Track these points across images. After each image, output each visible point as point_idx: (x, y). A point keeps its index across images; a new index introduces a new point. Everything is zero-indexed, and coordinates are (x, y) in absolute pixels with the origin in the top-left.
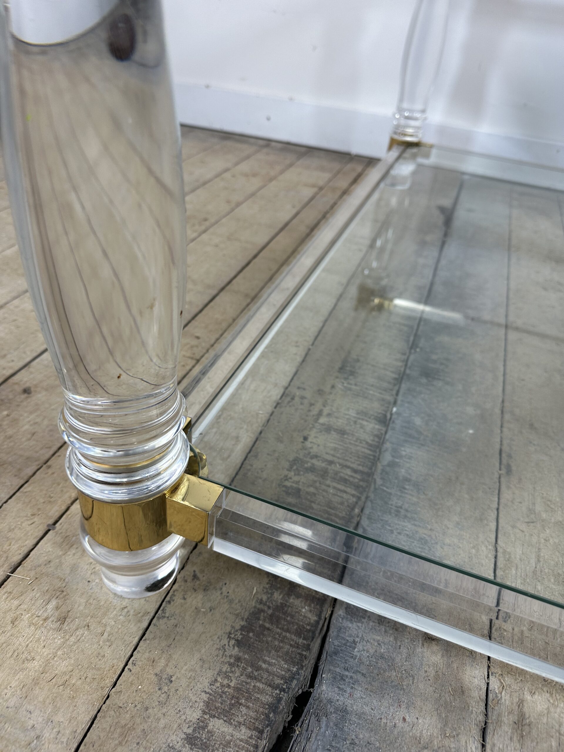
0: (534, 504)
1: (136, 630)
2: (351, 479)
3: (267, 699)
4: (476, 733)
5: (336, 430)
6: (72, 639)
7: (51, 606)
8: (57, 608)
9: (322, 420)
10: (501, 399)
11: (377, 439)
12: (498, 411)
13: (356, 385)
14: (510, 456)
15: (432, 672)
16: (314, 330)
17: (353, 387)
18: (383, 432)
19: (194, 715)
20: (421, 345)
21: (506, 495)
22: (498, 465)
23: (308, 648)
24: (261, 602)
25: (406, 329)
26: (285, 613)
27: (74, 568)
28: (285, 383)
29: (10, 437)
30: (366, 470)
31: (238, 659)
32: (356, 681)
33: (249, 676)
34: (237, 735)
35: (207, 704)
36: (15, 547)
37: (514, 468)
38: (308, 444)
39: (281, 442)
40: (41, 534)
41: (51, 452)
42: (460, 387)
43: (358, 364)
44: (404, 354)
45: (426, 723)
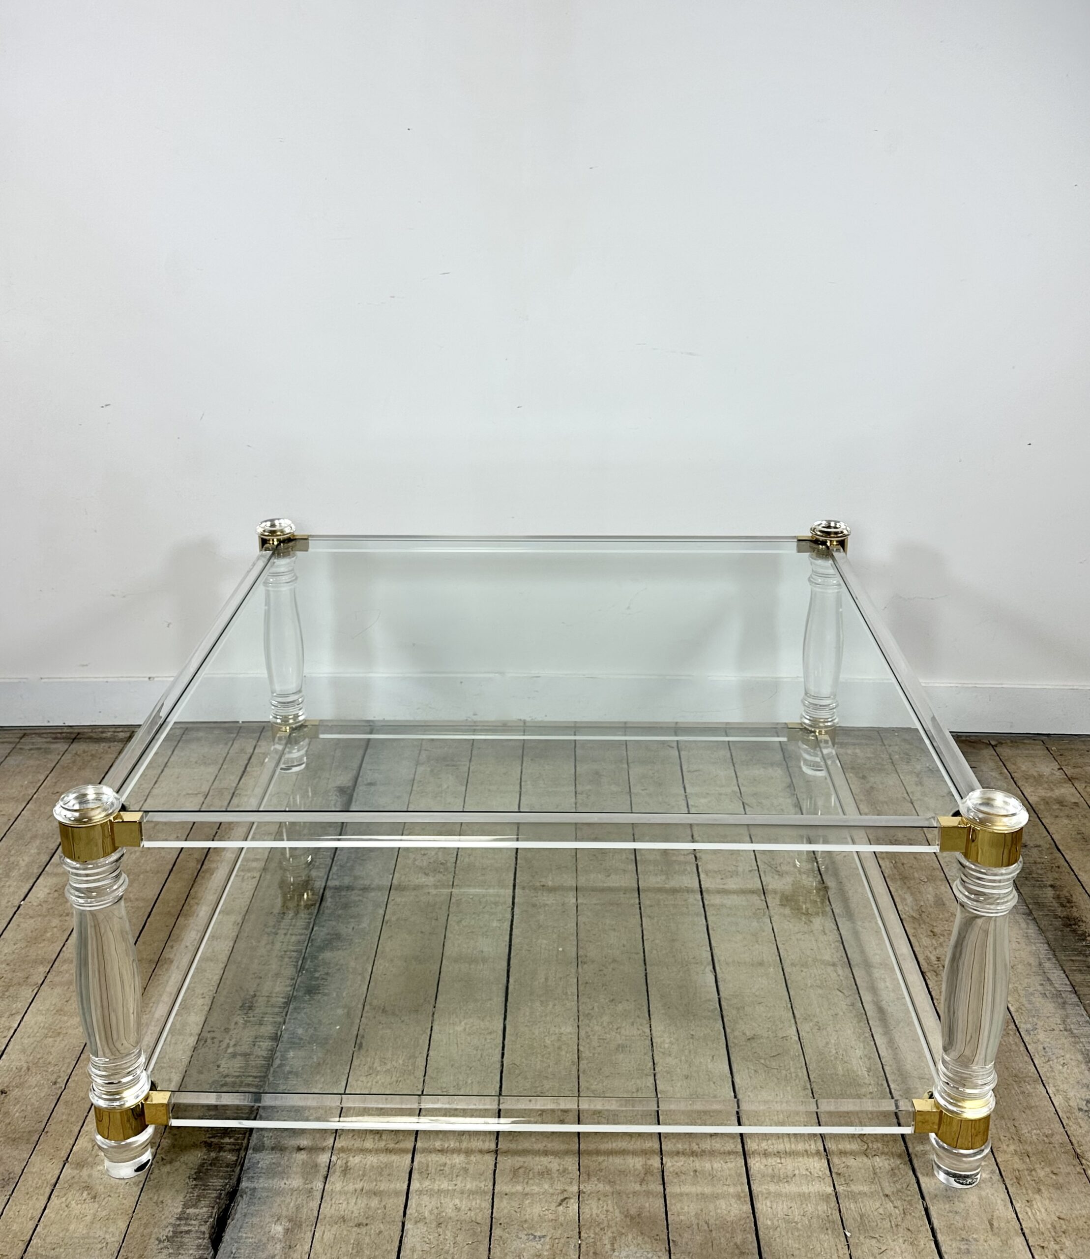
0: (373, 1063)
1: (136, 1190)
2: (253, 1083)
3: (214, 1196)
4: (322, 1179)
5: (240, 1055)
6: (104, 1203)
7: (85, 1194)
8: (89, 1194)
9: (230, 1050)
10: (364, 996)
11: (270, 1052)
12: (360, 1006)
13: (254, 1016)
14: (363, 1037)
15: (301, 1162)
16: (217, 978)
17: (252, 1019)
18: (275, 1046)
19: (180, 1210)
20: (307, 967)
21: (355, 1062)
22: (353, 1045)
23: (233, 1171)
24: (204, 1159)
25: (295, 954)
26: (219, 1160)
27: (90, 1176)
28: (198, 1031)
29: (10, 1123)
30: (262, 1074)
31: (196, 1185)
32: (261, 1177)
33: (204, 1190)
34: (201, 1211)
35: (184, 1205)
36: (49, 1176)
37: (364, 1045)
38: (221, 1069)
39: (202, 1073)
40: (62, 1167)
41: (44, 1124)
42: (335, 995)
43: (255, 999)
44: (292, 979)
45: (296, 1182)
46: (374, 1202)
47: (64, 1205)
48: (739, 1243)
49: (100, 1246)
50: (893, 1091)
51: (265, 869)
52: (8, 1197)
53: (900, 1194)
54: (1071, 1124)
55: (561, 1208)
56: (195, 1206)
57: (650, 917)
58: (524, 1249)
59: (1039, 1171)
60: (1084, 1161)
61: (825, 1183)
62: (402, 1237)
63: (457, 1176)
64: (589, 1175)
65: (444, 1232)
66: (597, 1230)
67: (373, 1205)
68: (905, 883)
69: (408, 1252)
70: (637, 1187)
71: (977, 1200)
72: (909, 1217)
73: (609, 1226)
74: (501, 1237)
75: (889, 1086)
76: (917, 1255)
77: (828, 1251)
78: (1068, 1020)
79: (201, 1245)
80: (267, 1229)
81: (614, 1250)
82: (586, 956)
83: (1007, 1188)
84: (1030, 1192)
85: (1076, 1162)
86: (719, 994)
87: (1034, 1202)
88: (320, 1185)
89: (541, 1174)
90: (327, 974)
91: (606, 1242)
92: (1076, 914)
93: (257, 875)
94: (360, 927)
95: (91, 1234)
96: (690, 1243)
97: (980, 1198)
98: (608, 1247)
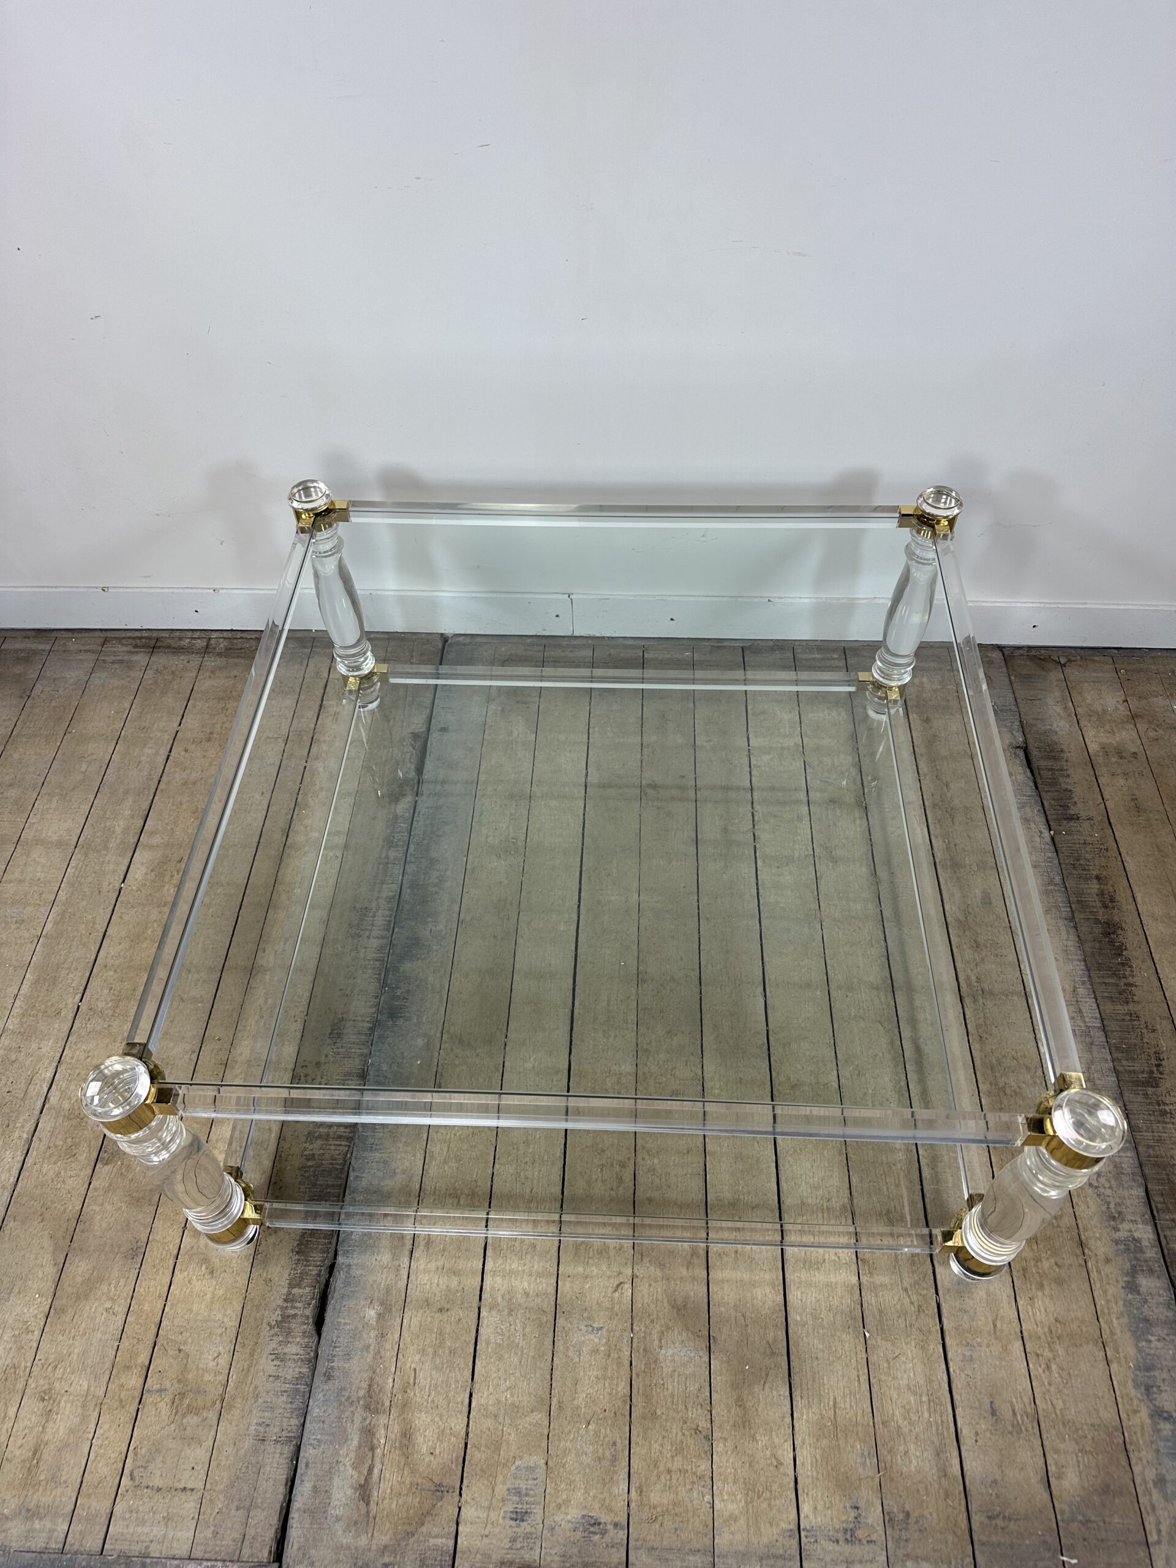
1: (248, 1265)
3: (314, 1273)
4: (407, 1253)
6: (220, 1279)
7: (203, 1269)
8: (207, 1268)
12: (439, 1035)
14: (441, 1075)
16: (306, 997)
19: (286, 1289)
20: (389, 982)
23: (330, 1243)
25: (377, 964)
27: (206, 1247)
28: (292, 1066)
31: (299, 1260)
32: (354, 1250)
33: (306, 1266)
34: (305, 1291)
35: (289, 1284)
36: (171, 1246)
37: (442, 1085)
40: (181, 1234)
43: (343, 1023)
44: (376, 997)
45: (385, 1258)
46: (454, 1283)
47: (186, 1280)
48: (770, 1341)
49: (220, 1331)
50: (921, 1157)
51: (346, 847)
52: (137, 1271)
53: (917, 1287)
54: (1080, 1203)
55: (617, 1295)
56: (299, 1285)
57: (707, 919)
58: (584, 1342)
59: (1044, 1262)
60: (1086, 1251)
61: (851, 1271)
62: (478, 1325)
63: (526, 1254)
64: (642, 1255)
65: (515, 1320)
66: (648, 1322)
67: (453, 1286)
68: (955, 872)
69: (484, 1344)
70: (684, 1272)
71: (985, 1296)
72: (922, 1316)
73: (658, 1318)
74: (564, 1328)
75: (917, 1152)
76: (925, 1361)
77: (848, 1353)
78: (1093, 1067)
79: (305, 1332)
80: (362, 1315)
81: (661, 1347)
82: (646, 973)
83: (1013, 1282)
84: (1033, 1287)
85: (1079, 1251)
86: (767, 1025)
87: (1036, 1300)
88: (406, 1260)
89: (600, 1252)
90: (408, 992)
91: (655, 1337)
92: (1116, 918)
93: (339, 855)
94: (437, 928)
95: (212, 1317)
96: (728, 1340)
97: (988, 1294)
98: (656, 1343)
